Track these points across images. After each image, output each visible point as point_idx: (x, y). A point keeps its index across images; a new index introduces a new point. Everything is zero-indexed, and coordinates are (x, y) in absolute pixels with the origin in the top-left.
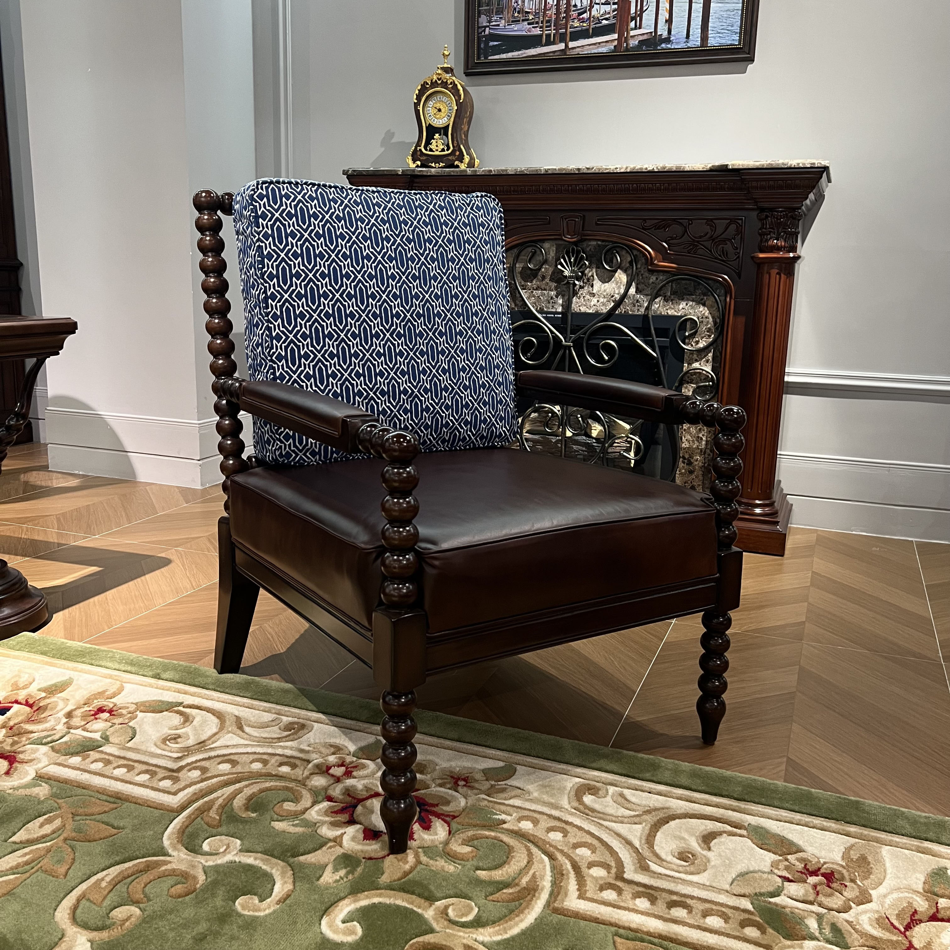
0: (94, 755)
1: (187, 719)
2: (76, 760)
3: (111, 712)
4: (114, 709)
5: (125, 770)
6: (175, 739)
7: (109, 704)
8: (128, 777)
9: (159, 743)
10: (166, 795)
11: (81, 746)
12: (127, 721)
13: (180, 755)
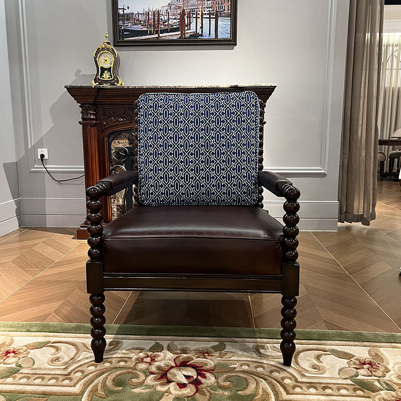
0: (18, 376)
1: (57, 349)
2: (10, 380)
3: (14, 352)
4: (15, 350)
5: (41, 380)
6: (57, 359)
7: (11, 348)
8: (44, 382)
9: (50, 363)
10: (70, 388)
11: (9, 372)
12: (26, 355)
13: (65, 367)
